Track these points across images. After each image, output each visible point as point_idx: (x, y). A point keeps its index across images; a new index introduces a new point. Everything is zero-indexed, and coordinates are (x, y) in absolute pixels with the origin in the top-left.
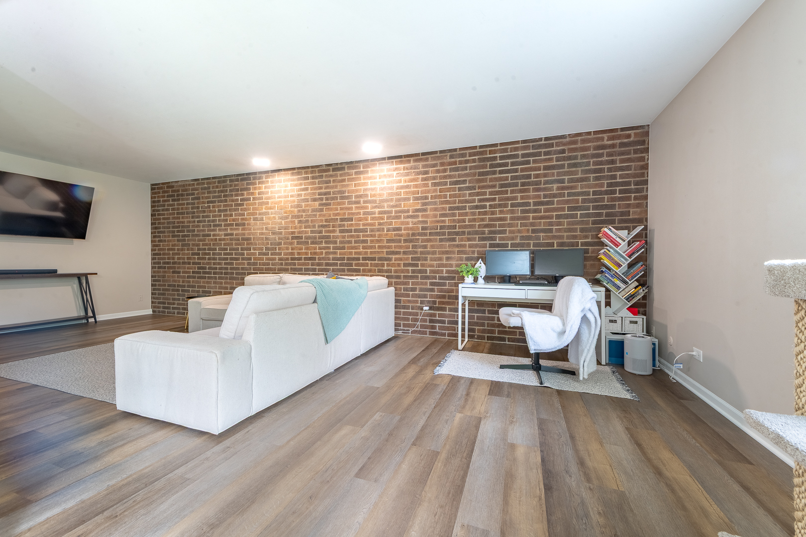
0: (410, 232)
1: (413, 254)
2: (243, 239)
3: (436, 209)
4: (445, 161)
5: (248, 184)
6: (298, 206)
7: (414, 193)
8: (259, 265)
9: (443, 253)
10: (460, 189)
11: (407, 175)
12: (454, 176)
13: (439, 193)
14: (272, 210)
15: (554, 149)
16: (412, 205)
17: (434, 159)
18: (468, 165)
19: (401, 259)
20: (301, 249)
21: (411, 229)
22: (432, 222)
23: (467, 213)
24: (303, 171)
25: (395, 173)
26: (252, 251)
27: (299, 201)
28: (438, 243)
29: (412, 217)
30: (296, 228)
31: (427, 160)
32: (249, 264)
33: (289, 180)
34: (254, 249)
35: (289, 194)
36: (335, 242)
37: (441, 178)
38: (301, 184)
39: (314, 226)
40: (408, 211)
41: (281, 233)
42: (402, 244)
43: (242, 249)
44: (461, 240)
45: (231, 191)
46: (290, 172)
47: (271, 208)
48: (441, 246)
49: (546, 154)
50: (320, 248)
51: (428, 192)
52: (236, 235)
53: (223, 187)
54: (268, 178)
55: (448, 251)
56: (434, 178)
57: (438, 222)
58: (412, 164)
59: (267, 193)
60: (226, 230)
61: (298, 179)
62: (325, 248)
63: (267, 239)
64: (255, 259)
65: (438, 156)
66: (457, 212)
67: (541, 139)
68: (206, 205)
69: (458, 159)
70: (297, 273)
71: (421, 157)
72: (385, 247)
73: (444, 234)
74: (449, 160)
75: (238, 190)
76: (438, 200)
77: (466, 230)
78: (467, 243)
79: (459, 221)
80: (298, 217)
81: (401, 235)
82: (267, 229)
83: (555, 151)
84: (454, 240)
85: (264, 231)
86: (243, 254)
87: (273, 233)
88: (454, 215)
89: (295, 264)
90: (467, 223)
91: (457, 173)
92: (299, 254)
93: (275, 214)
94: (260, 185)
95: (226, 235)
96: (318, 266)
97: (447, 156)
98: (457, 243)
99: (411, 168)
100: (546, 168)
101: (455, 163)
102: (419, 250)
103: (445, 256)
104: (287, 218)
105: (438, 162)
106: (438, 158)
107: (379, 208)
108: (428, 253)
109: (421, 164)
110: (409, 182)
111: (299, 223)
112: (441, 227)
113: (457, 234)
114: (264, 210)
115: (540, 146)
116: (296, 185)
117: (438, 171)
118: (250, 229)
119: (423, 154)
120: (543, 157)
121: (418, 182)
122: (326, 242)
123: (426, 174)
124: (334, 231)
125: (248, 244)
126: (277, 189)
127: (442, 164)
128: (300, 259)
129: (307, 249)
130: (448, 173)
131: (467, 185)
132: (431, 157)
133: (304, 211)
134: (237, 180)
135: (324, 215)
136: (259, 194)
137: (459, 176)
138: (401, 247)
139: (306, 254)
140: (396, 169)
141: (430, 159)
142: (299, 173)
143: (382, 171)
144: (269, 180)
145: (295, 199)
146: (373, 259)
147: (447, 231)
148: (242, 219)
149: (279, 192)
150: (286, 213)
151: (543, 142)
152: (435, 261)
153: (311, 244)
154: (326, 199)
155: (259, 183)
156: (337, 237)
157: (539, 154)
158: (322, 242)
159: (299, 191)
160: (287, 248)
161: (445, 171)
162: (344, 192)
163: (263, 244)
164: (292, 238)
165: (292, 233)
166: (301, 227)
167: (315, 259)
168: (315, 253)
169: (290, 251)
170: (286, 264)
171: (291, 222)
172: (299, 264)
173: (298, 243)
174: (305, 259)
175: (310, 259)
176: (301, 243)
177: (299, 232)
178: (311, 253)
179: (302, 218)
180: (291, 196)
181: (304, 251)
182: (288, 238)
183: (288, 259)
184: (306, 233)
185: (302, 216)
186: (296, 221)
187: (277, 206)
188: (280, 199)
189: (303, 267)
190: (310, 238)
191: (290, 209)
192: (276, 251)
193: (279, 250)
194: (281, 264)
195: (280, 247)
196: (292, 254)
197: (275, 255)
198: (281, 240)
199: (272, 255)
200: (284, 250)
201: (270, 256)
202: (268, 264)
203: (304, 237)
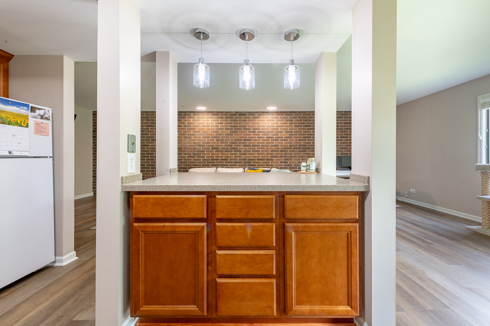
0: (284, 147)
1: (285, 157)
3: (296, 137)
4: (301, 116)
6: (216, 132)
7: (285, 129)
8: (188, 163)
9: (300, 157)
10: (308, 129)
11: (282, 120)
12: (306, 123)
13: (298, 130)
15: (348, 116)
16: (284, 135)
17: (296, 115)
18: (312, 119)
19: (279, 160)
21: (284, 146)
22: (294, 143)
23: (311, 139)
25: (275, 119)
27: (216, 129)
28: (298, 152)
29: (284, 140)
30: (215, 144)
31: (292, 115)
33: (210, 118)
35: (210, 125)
36: (241, 151)
37: (299, 123)
38: (218, 121)
40: (282, 137)
41: (204, 146)
42: (279, 152)
44: (309, 151)
46: (211, 114)
48: (299, 154)
49: (345, 118)
50: (231, 154)
51: (293, 129)
54: (195, 115)
55: (302, 156)
56: (296, 123)
57: (298, 143)
58: (284, 116)
59: (195, 123)
62: (234, 154)
65: (297, 114)
66: (307, 139)
67: (343, 112)
69: (307, 116)
71: (289, 113)
72: (270, 154)
73: (300, 148)
74: (303, 116)
76: (298, 133)
77: (311, 147)
78: (312, 153)
79: (308, 143)
81: (279, 149)
83: (348, 117)
84: (305, 151)
88: (305, 140)
90: (311, 144)
91: (307, 122)
93: (200, 135)
96: (229, 163)
97: (302, 114)
98: (307, 152)
99: (284, 118)
100: (345, 123)
101: (306, 118)
102: (288, 155)
103: (301, 158)
104: (209, 137)
105: (298, 116)
106: (298, 115)
107: (266, 135)
108: (293, 157)
109: (289, 116)
110: (283, 124)
111: (217, 141)
112: (299, 146)
113: (307, 148)
115: (342, 114)
116: (215, 121)
117: (297, 120)
119: (290, 112)
120: (344, 119)
121: (287, 124)
122: (235, 151)
123: (292, 121)
124: (240, 146)
126: (201, 122)
127: (299, 118)
130: (302, 122)
131: (311, 128)
132: (294, 114)
133: (220, 134)
137: (308, 123)
138: (278, 154)
140: (276, 118)
141: (293, 115)
143: (268, 118)
146: (264, 160)
147: (302, 147)
149: (204, 123)
150: (208, 135)
151: (344, 113)
152: (296, 160)
153: (225, 152)
154: (235, 130)
156: (242, 149)
157: (342, 117)
159: (217, 124)
161: (301, 120)
162: (246, 126)
164: (212, 149)
165: (212, 146)
166: (218, 143)
167: (227, 160)
168: (228, 157)
169: (211, 155)
170: (208, 162)
171: (212, 140)
172: (217, 162)
173: (216, 151)
174: (221, 159)
175: (224, 160)
176: (218, 151)
177: (217, 146)
178: (225, 157)
179: (219, 138)
180: (211, 126)
181: (220, 155)
182: (209, 149)
183: (209, 160)
184: (222, 146)
185: (219, 137)
186: (215, 139)
187: (201, 131)
188: (204, 127)
189: (220, 164)
190: (224, 148)
191: (210, 133)
192: (201, 155)
193: (203, 155)
194: (204, 162)
195: (203, 153)
196: (212, 157)
197: (200, 157)
198: (204, 149)
199: (198, 157)
200: (206, 155)
201: (196, 158)
202: (195, 162)
203: (220, 148)
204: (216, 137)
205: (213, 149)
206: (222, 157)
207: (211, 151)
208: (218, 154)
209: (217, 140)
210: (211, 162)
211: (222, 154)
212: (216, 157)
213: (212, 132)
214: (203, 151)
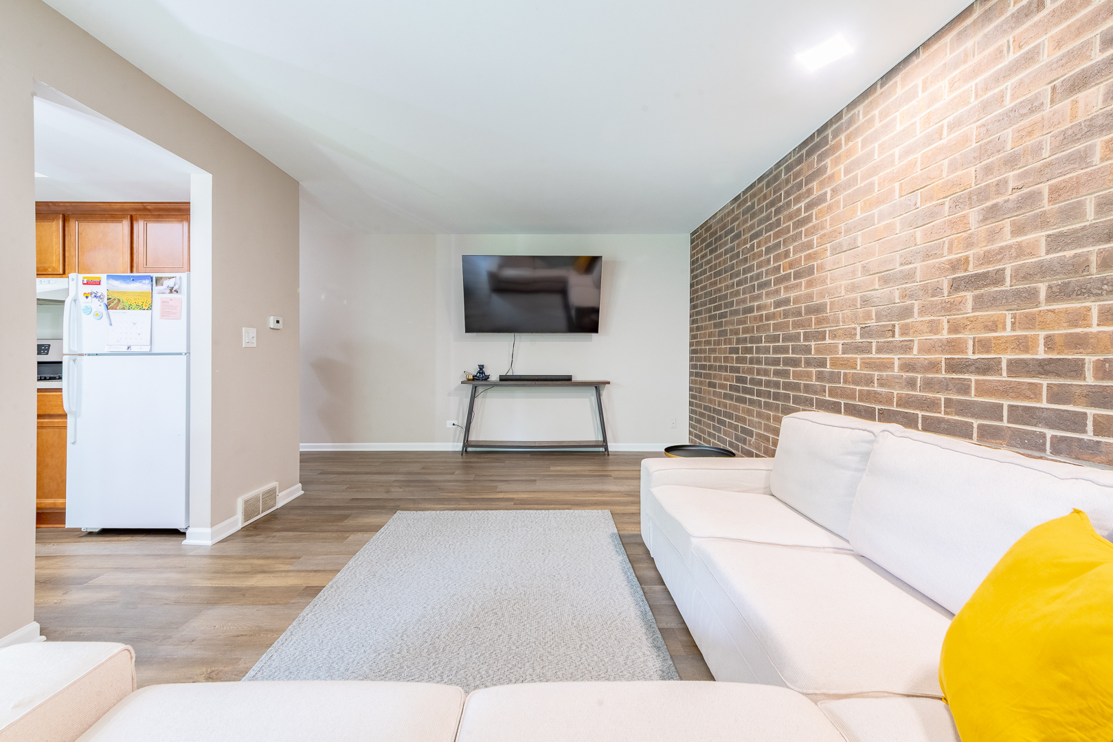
2: (810, 310)
5: (821, 158)
6: (983, 151)
8: (845, 382)
14: (882, 207)
20: (995, 326)
26: (828, 341)
32: (820, 376)
34: (833, 335)
35: (945, 122)
38: (999, 55)
41: (909, 276)
43: (807, 337)
45: (788, 194)
47: (879, 202)
52: (797, 300)
53: (775, 193)
59: (870, 155)
60: (777, 292)
61: (987, 41)
63: (866, 301)
64: (835, 363)
68: (748, 246)
75: (800, 186)
82: (866, 270)
85: (860, 278)
86: (807, 350)
87: (886, 281)
93: (891, 214)
94: (851, 144)
95: (778, 304)
104: (932, 214)
111: (984, 221)
114: (860, 215)
118: (824, 282)
125: (819, 322)
126: (899, 128)
128: (987, 367)
133: (1013, 160)
134: (799, 161)
136: (847, 172)
144: (876, 112)
145: (971, 129)
148: (809, 257)
150: (931, 199)
153: (1051, 300)
155: (848, 139)
159: (987, 91)
163: (855, 319)
164: (956, 286)
165: (954, 266)
166: (993, 235)
167: (1076, 369)
168: (1078, 342)
169: (945, 335)
170: (929, 385)
171: (952, 224)
172: (982, 389)
173: (979, 303)
174: (1017, 367)
175: (1044, 368)
176: (994, 301)
177: (987, 258)
178: (1050, 343)
179: (998, 193)
180: (952, 127)
181: (1008, 332)
182: (937, 291)
183: (934, 366)
184: (1021, 251)
185: (1000, 186)
186: (973, 215)
187: (897, 185)
188: (911, 158)
189: (1006, 403)
190: (1043, 270)
191: (946, 176)
192: (893, 336)
193: (902, 334)
194: (911, 384)
195: (907, 325)
196: (952, 346)
197: (891, 351)
198: (911, 297)
199: (879, 350)
200: (921, 333)
201: (874, 355)
202: (869, 381)
203: (1008, 273)
204: (983, 195)
205: (957, 289)
206: (1023, 344)
207: (949, 308)
208: (993, 326)
209: (993, 213)
210: (944, 386)
211: (1030, 322)
212: (982, 345)
213: (953, 167)
214: (906, 312)
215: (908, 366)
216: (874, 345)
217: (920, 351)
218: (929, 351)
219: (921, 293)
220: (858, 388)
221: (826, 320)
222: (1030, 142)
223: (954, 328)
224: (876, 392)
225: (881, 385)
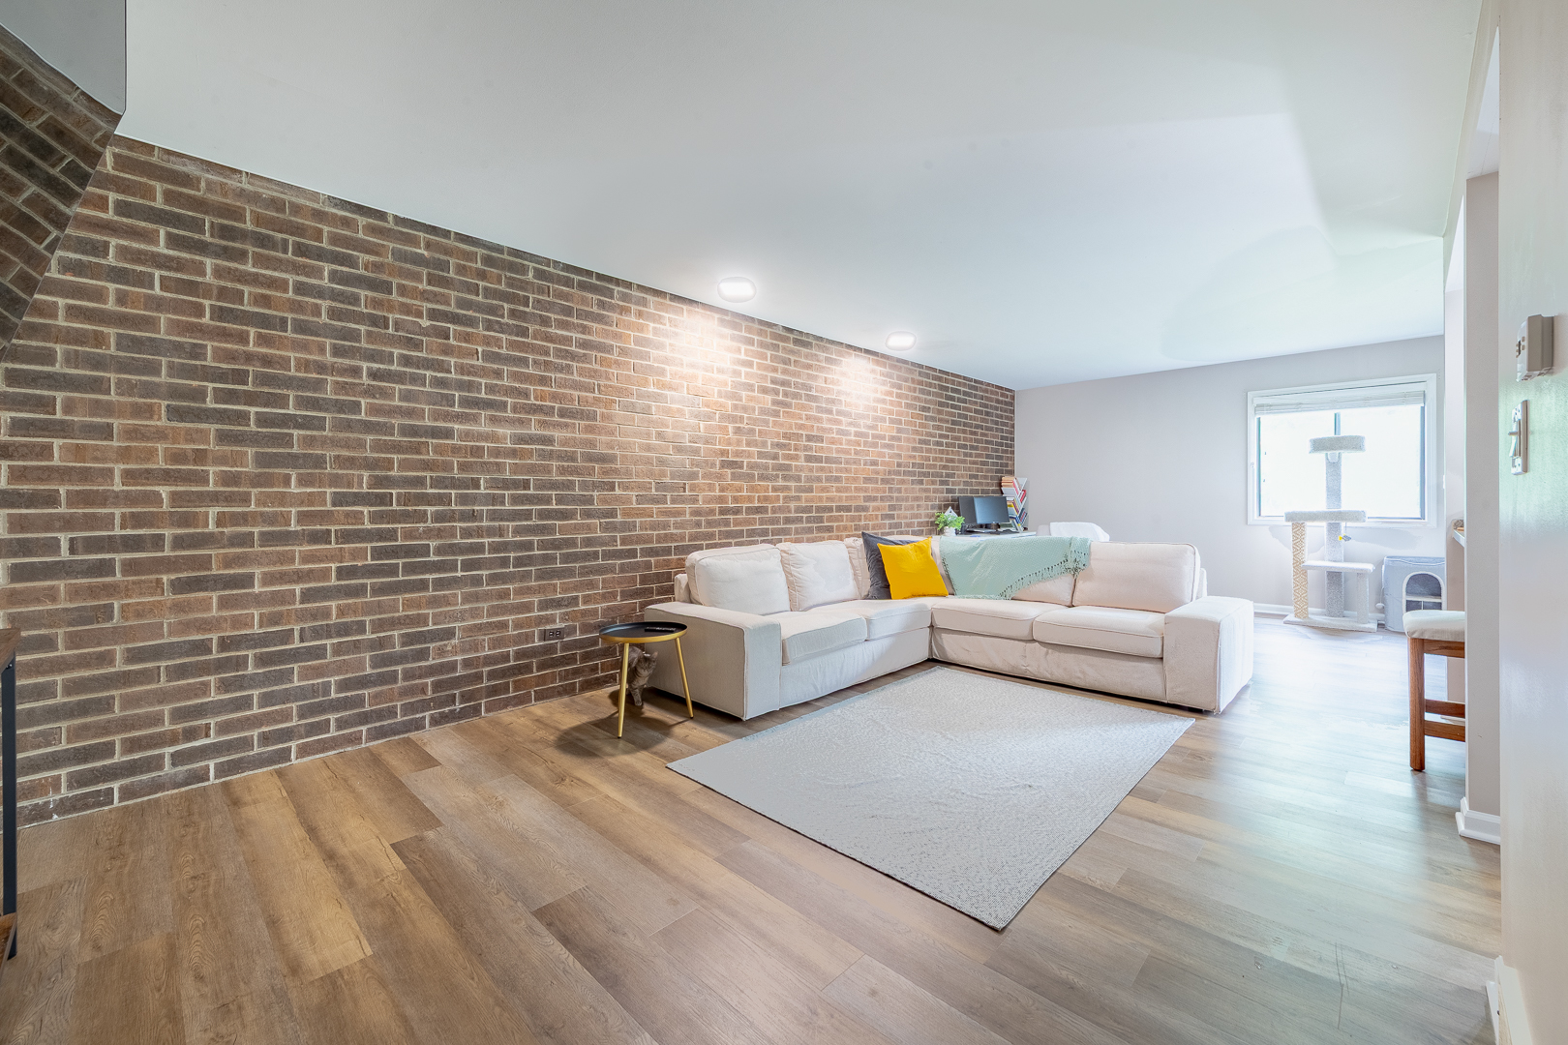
2: (590, 458)
6: (735, 396)
7: (889, 412)
14: (673, 393)
16: (888, 429)
20: (740, 490)
21: (888, 464)
24: (744, 324)
26: (618, 492)
27: (736, 385)
29: (888, 446)
30: (729, 444)
34: (625, 487)
35: (715, 366)
36: (799, 479)
38: (739, 350)
39: (764, 444)
41: (696, 451)
43: (585, 486)
47: (670, 387)
50: (775, 489)
51: (902, 414)
61: (733, 338)
62: (782, 489)
63: (662, 462)
70: (733, 541)
72: (861, 490)
80: (734, 419)
81: (878, 472)
82: (660, 435)
85: (654, 442)
86: (590, 499)
87: (679, 450)
89: (727, 523)
92: (736, 499)
93: (680, 402)
104: (709, 417)
114: (653, 389)
118: (612, 432)
122: (784, 478)
125: (605, 472)
128: (737, 511)
129: (752, 489)
133: (745, 409)
135: (782, 425)
136: (637, 344)
139: (750, 499)
142: (735, 326)
145: (727, 379)
149: (694, 353)
150: (708, 406)
153: (758, 480)
154: (783, 394)
158: (777, 476)
159: (732, 364)
160: (711, 488)
163: (651, 474)
164: (722, 465)
165: (724, 453)
166: (739, 442)
169: (717, 493)
171: (720, 428)
176: (740, 477)
177: (737, 454)
180: (718, 371)
182: (713, 465)
186: (731, 427)
187: (685, 384)
188: (695, 371)
191: (716, 398)
192: (685, 491)
193: (691, 490)
194: (698, 524)
195: (694, 484)
196: (721, 499)
197: (683, 502)
198: (697, 466)
199: (673, 501)
200: (704, 490)
201: (669, 505)
202: (666, 526)
203: (745, 464)
205: (723, 467)
207: (720, 477)
209: (738, 431)
213: (719, 394)
214: (693, 476)
215: (697, 513)
216: (668, 497)
217: (704, 502)
218: (709, 503)
219: (704, 465)
220: (655, 533)
221: (616, 471)
222: (752, 404)
223: (722, 490)
224: (672, 534)
225: (676, 528)
